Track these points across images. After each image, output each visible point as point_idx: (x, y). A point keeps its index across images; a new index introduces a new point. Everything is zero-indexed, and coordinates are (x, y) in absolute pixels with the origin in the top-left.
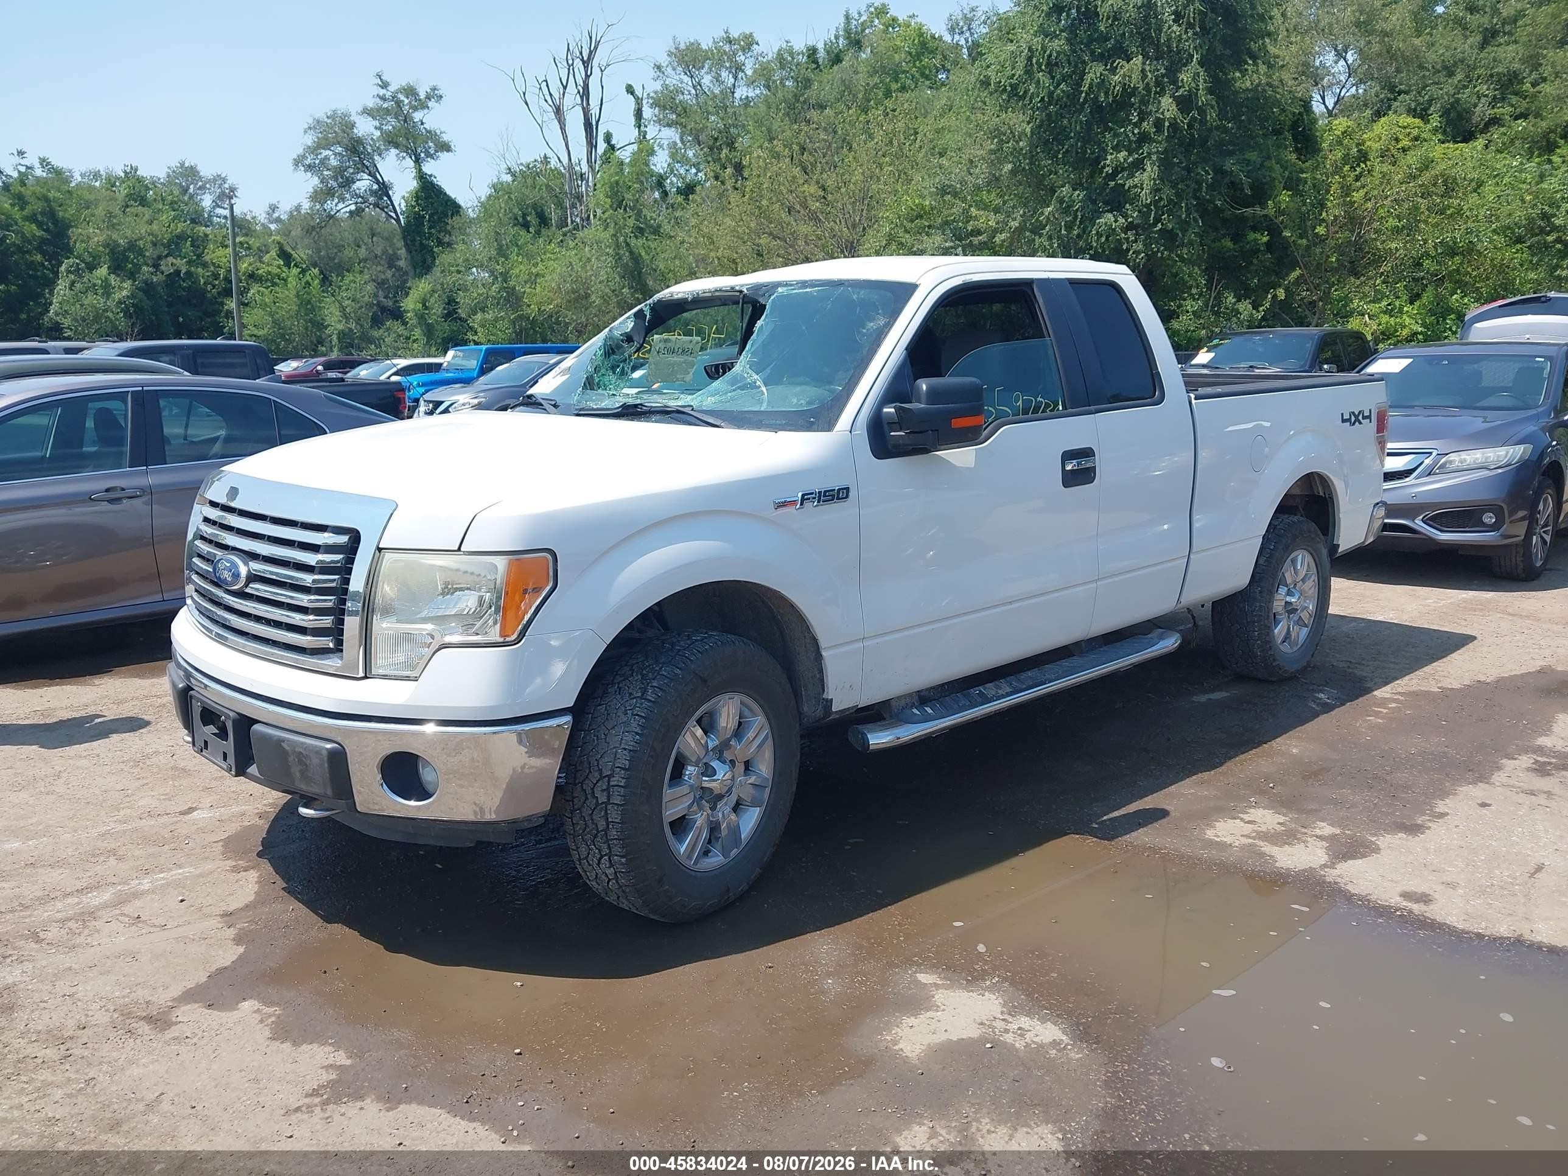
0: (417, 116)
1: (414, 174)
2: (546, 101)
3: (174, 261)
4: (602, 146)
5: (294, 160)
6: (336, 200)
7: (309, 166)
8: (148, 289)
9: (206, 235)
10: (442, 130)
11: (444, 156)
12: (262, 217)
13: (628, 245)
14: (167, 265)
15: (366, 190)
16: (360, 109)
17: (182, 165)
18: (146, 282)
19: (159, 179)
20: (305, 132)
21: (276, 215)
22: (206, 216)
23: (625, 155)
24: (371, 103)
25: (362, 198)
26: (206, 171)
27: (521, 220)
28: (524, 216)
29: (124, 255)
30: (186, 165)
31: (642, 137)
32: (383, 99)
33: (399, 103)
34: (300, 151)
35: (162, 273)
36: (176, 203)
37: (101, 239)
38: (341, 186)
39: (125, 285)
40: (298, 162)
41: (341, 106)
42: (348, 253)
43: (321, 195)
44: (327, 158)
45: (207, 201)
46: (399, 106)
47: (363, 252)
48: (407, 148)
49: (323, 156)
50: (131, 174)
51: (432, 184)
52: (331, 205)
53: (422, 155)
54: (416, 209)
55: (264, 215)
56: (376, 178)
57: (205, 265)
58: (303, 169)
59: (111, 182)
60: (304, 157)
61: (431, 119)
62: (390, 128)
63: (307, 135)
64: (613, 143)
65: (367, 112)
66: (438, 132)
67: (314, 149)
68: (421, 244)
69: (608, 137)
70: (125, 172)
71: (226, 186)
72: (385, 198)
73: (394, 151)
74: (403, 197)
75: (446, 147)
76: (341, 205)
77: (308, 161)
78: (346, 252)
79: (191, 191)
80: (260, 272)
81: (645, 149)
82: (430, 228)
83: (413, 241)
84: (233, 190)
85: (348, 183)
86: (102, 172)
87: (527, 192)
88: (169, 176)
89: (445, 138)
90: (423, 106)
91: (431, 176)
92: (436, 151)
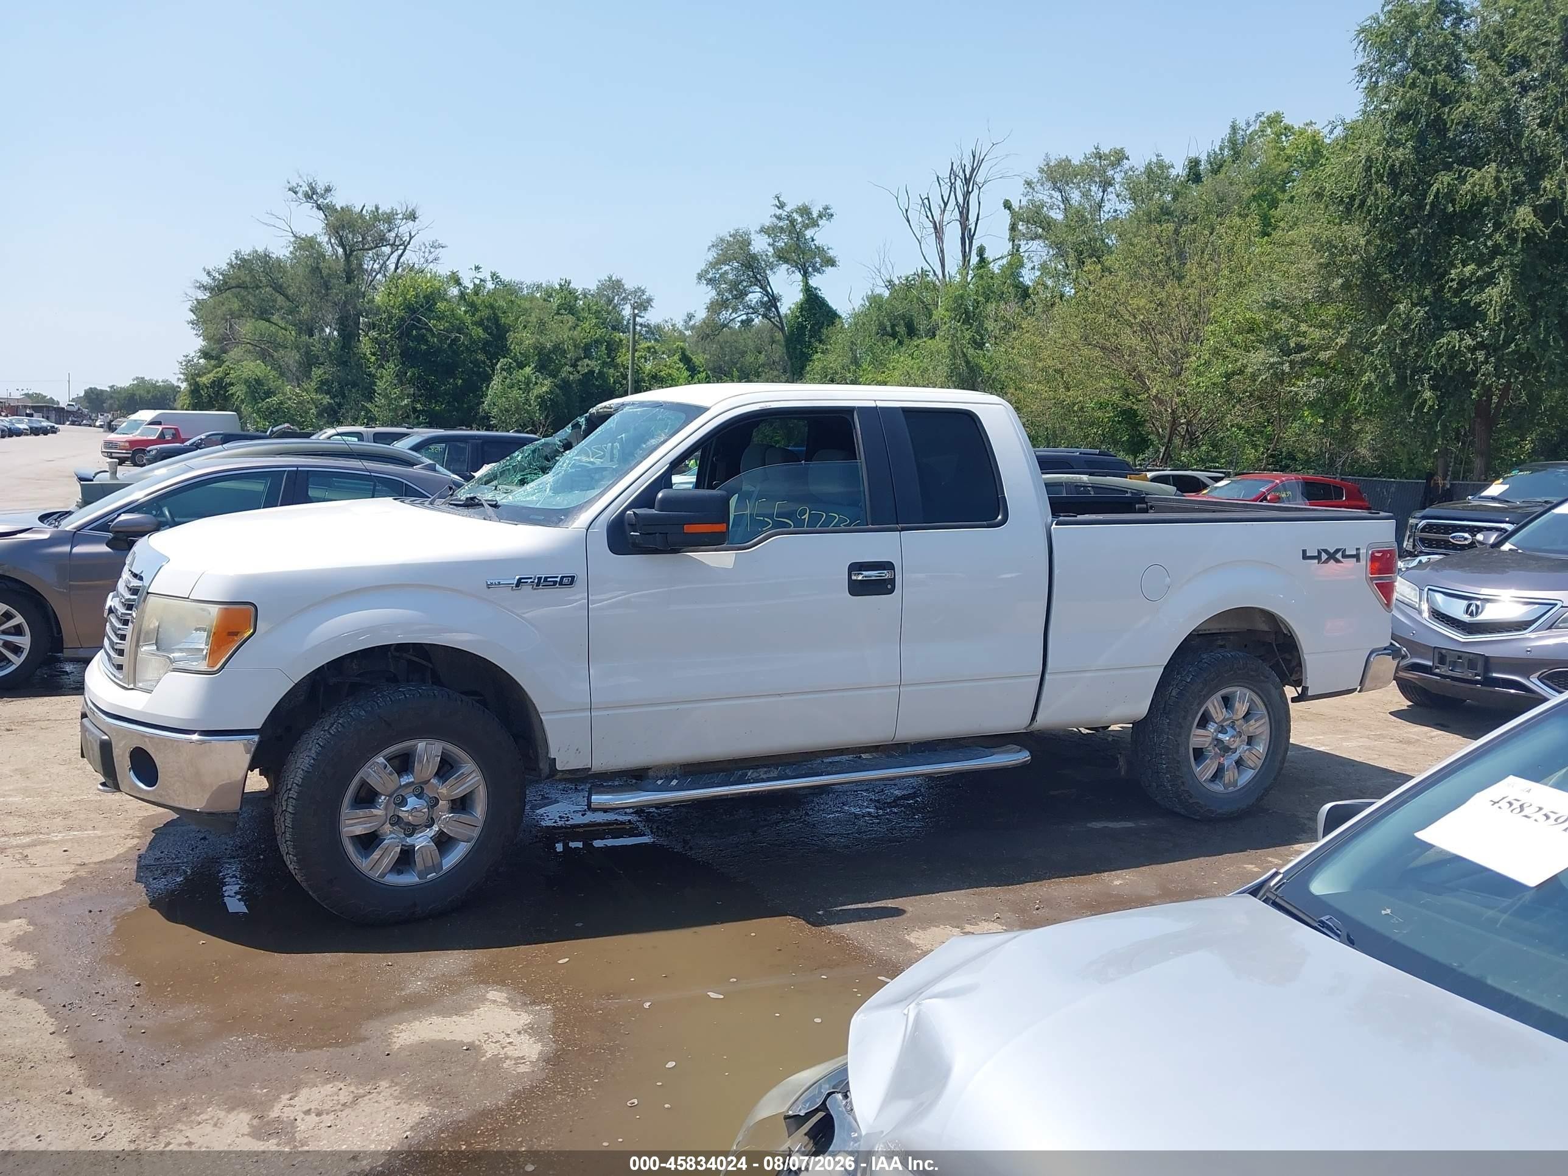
0: (809, 233)
1: (801, 287)
2: (928, 217)
3: (589, 362)
4: (974, 259)
5: (699, 274)
6: (731, 311)
7: (710, 280)
8: (565, 386)
9: (621, 340)
10: (830, 247)
11: (829, 270)
12: (680, 325)
13: (965, 355)
14: (582, 366)
15: (757, 302)
16: (758, 229)
17: (610, 278)
18: (563, 380)
19: (590, 291)
20: (709, 249)
21: (692, 323)
22: (625, 323)
23: (995, 268)
24: (768, 222)
25: (753, 309)
26: (629, 285)
27: (889, 329)
28: (893, 326)
29: (548, 357)
30: (613, 279)
31: (1016, 251)
32: (779, 218)
33: (793, 222)
34: (703, 267)
35: (578, 372)
36: (599, 312)
37: (531, 342)
38: (735, 297)
39: (546, 382)
40: (700, 277)
41: (743, 226)
42: (750, 358)
43: (716, 307)
44: (726, 273)
45: (627, 311)
46: (793, 224)
47: (762, 358)
48: (797, 263)
49: (723, 271)
50: (565, 288)
51: (817, 297)
52: (725, 315)
53: (810, 269)
54: (800, 320)
55: (682, 323)
56: (767, 291)
57: (616, 367)
58: (705, 282)
59: (549, 294)
60: (707, 272)
61: (820, 236)
62: (783, 244)
63: (710, 251)
64: (985, 256)
65: (763, 230)
66: (826, 248)
67: (715, 264)
68: (802, 352)
69: (981, 251)
70: (560, 285)
71: (644, 297)
72: (773, 309)
73: (785, 266)
74: (790, 309)
75: (831, 262)
76: (734, 316)
77: (709, 276)
78: (748, 358)
79: (616, 301)
80: (662, 373)
81: (1016, 262)
82: (810, 337)
83: (795, 348)
84: (649, 301)
85: (743, 294)
86: (544, 285)
87: (896, 303)
88: (598, 288)
89: (831, 253)
90: (815, 224)
91: (816, 289)
92: (822, 266)
